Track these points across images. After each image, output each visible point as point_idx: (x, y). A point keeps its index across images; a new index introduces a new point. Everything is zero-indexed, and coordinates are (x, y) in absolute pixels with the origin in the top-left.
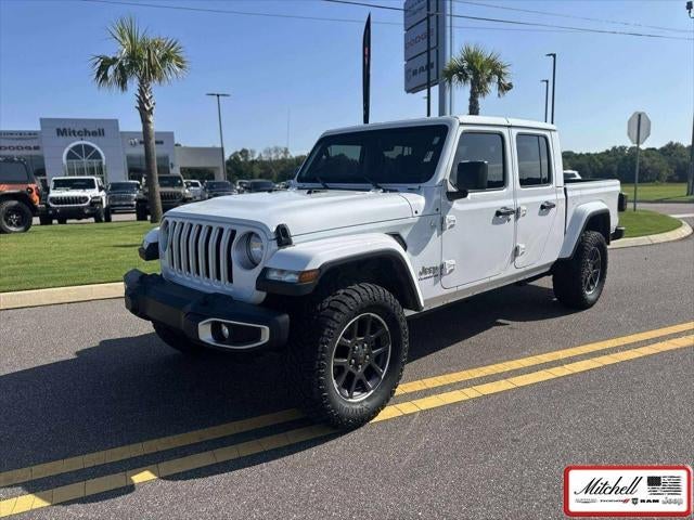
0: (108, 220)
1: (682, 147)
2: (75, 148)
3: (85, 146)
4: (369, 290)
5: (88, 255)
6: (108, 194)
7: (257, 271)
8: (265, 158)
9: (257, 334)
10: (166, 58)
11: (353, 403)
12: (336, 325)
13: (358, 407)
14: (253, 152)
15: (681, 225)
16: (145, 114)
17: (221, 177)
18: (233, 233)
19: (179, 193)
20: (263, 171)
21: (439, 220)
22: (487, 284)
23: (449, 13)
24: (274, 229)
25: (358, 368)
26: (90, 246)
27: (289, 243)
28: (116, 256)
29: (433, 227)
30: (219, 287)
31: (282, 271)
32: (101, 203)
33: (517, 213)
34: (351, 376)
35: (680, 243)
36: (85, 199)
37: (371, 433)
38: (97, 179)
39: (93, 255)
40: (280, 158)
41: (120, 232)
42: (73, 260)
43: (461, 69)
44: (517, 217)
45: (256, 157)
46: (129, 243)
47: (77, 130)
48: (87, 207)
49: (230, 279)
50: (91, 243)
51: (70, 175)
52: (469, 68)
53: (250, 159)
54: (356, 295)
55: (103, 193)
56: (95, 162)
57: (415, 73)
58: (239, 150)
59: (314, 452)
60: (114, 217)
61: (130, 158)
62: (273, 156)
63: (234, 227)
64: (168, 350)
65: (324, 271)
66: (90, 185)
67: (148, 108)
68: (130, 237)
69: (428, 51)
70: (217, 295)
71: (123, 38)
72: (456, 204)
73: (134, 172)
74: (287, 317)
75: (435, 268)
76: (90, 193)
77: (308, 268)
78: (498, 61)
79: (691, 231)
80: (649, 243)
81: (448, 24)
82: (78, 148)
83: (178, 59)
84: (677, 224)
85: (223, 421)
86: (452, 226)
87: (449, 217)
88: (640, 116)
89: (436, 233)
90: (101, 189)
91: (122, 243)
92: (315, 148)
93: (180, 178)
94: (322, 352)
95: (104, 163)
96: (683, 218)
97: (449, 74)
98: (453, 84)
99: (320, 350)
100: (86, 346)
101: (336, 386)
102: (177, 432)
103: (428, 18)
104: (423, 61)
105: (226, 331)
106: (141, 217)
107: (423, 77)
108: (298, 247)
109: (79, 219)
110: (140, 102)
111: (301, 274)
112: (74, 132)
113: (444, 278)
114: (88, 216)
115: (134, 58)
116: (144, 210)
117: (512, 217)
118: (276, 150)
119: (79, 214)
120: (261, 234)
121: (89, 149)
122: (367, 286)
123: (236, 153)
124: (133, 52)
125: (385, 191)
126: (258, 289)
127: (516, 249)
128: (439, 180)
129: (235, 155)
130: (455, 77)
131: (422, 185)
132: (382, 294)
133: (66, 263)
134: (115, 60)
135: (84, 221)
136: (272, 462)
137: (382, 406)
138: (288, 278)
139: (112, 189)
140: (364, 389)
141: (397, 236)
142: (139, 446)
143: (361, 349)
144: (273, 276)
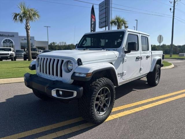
0: (15, 60)
1: (166, 45)
2: (5, 40)
3: (8, 40)
4: (106, 80)
5: (10, 70)
6: (15, 53)
7: (71, 73)
8: (59, 45)
9: (72, 94)
10: (34, 14)
11: (100, 116)
12: (97, 91)
13: (102, 117)
14: (56, 43)
15: (171, 64)
16: (27, 30)
17: (47, 49)
18: (63, 61)
19: (36, 53)
20: (59, 48)
21: (123, 59)
22: (133, 79)
23: (111, 7)
24: (77, 60)
25: (101, 104)
26: (10, 67)
27: (81, 64)
28: (18, 70)
29: (121, 61)
30: (57, 78)
31: (80, 73)
32: (13, 55)
33: (141, 58)
34: (100, 107)
35: (172, 69)
36: (8, 54)
37: (106, 125)
38: (12, 48)
39: (11, 69)
40: (64, 45)
41: (19, 63)
42: (5, 71)
43: (115, 22)
44: (141, 59)
45: (57, 44)
46: (22, 66)
47: (6, 35)
48: (9, 56)
49: (61, 76)
50: (11, 66)
51: (3, 47)
52: (117, 22)
53: (55, 45)
54: (102, 81)
55: (14, 52)
56: (11, 44)
57: (102, 23)
58: (52, 42)
59: (89, 132)
60: (17, 60)
61: (21, 44)
62: (62, 44)
63: (63, 59)
64: (37, 98)
65: (94, 73)
66: (10, 50)
67: (28, 28)
68: (23, 65)
69: (106, 17)
70: (57, 81)
71: (22, 8)
72: (127, 55)
73: (23, 47)
74: (82, 88)
75: (121, 73)
76: (10, 52)
77: (89, 72)
78: (125, 20)
79: (174, 66)
80: (165, 68)
81: (111, 10)
82: (6, 40)
83: (37, 15)
84: (170, 64)
85: (58, 122)
86: (126, 61)
87: (125, 58)
88: (160, 36)
89: (121, 63)
90: (13, 51)
91: (20, 66)
92: (82, 38)
93: (36, 49)
94: (93, 100)
95: (14, 44)
96: (172, 63)
97: (112, 23)
98: (113, 26)
99: (92, 99)
100: (10, 97)
101: (96, 110)
102: (43, 126)
103: (106, 8)
104: (104, 20)
105: (61, 93)
106: (25, 59)
107: (104, 24)
108: (85, 65)
109: (6, 60)
110: (26, 26)
111: (87, 74)
112: (5, 35)
113: (123, 77)
114: (9, 59)
115: (24, 13)
116: (26, 57)
117: (140, 59)
118: (63, 43)
119: (6, 58)
120: (72, 61)
121: (9, 40)
122: (105, 78)
123: (51, 43)
124: (24, 12)
125: (106, 50)
126: (71, 79)
127: (141, 69)
128: (123, 47)
129: (51, 44)
130: (113, 24)
131: (117, 49)
132: (109, 81)
133: (3, 72)
134: (19, 14)
135: (8, 60)
136: (76, 136)
137: (108, 116)
138: (82, 75)
139: (16, 52)
140: (103, 111)
141: (111, 63)
142: (30, 131)
143: (102, 99)
144: (77, 75)
